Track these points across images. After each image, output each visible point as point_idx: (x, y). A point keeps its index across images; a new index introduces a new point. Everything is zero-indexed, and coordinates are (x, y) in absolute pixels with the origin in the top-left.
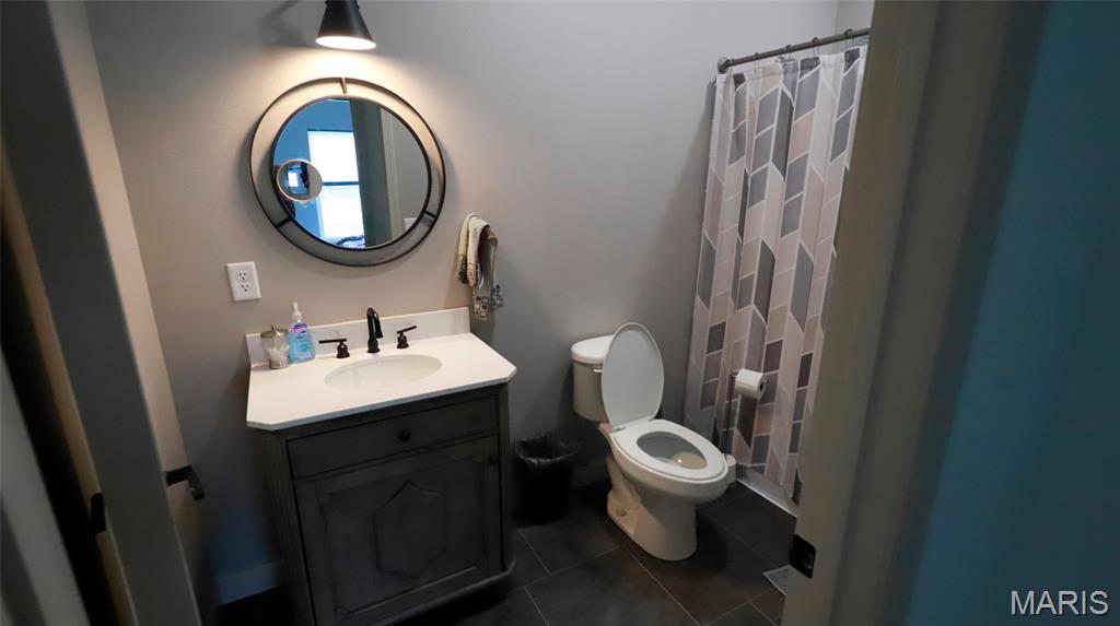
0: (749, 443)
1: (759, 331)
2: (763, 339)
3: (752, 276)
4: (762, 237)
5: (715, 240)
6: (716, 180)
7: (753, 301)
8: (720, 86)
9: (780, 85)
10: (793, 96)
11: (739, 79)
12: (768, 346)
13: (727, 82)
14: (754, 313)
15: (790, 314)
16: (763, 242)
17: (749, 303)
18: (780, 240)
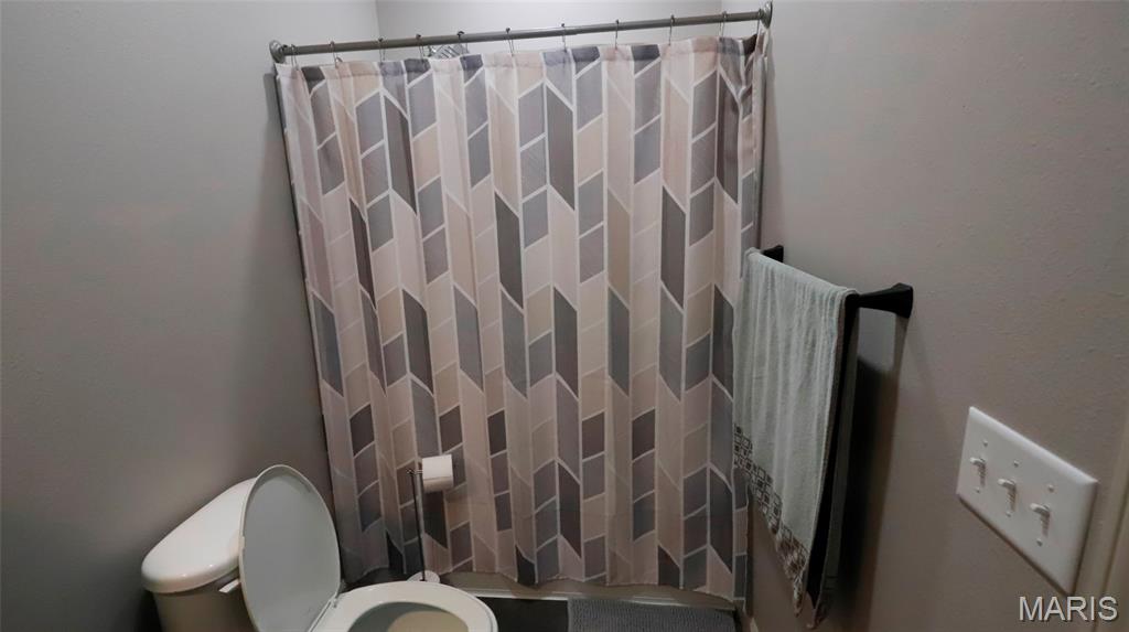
0: (444, 544)
1: (424, 404)
2: (433, 411)
3: (401, 337)
4: (402, 286)
5: (329, 299)
6: (311, 216)
7: (408, 369)
8: (284, 80)
9: (380, 90)
10: (404, 106)
11: (312, 76)
12: (441, 418)
13: (293, 76)
14: (414, 383)
15: (460, 373)
16: (404, 292)
17: (404, 373)
18: (426, 286)
